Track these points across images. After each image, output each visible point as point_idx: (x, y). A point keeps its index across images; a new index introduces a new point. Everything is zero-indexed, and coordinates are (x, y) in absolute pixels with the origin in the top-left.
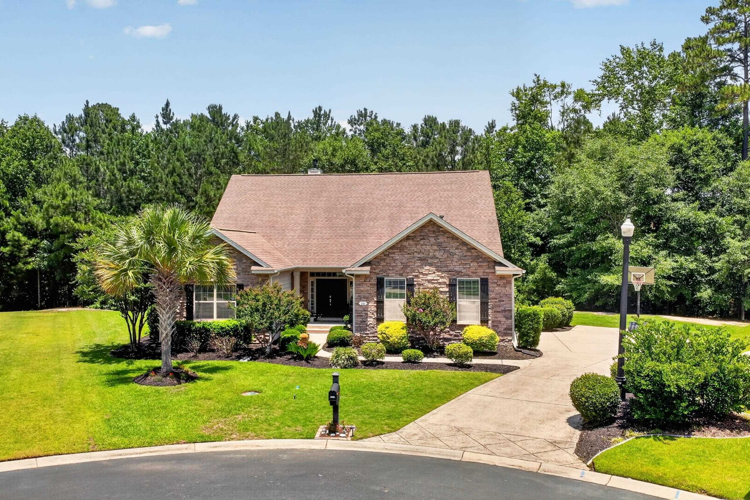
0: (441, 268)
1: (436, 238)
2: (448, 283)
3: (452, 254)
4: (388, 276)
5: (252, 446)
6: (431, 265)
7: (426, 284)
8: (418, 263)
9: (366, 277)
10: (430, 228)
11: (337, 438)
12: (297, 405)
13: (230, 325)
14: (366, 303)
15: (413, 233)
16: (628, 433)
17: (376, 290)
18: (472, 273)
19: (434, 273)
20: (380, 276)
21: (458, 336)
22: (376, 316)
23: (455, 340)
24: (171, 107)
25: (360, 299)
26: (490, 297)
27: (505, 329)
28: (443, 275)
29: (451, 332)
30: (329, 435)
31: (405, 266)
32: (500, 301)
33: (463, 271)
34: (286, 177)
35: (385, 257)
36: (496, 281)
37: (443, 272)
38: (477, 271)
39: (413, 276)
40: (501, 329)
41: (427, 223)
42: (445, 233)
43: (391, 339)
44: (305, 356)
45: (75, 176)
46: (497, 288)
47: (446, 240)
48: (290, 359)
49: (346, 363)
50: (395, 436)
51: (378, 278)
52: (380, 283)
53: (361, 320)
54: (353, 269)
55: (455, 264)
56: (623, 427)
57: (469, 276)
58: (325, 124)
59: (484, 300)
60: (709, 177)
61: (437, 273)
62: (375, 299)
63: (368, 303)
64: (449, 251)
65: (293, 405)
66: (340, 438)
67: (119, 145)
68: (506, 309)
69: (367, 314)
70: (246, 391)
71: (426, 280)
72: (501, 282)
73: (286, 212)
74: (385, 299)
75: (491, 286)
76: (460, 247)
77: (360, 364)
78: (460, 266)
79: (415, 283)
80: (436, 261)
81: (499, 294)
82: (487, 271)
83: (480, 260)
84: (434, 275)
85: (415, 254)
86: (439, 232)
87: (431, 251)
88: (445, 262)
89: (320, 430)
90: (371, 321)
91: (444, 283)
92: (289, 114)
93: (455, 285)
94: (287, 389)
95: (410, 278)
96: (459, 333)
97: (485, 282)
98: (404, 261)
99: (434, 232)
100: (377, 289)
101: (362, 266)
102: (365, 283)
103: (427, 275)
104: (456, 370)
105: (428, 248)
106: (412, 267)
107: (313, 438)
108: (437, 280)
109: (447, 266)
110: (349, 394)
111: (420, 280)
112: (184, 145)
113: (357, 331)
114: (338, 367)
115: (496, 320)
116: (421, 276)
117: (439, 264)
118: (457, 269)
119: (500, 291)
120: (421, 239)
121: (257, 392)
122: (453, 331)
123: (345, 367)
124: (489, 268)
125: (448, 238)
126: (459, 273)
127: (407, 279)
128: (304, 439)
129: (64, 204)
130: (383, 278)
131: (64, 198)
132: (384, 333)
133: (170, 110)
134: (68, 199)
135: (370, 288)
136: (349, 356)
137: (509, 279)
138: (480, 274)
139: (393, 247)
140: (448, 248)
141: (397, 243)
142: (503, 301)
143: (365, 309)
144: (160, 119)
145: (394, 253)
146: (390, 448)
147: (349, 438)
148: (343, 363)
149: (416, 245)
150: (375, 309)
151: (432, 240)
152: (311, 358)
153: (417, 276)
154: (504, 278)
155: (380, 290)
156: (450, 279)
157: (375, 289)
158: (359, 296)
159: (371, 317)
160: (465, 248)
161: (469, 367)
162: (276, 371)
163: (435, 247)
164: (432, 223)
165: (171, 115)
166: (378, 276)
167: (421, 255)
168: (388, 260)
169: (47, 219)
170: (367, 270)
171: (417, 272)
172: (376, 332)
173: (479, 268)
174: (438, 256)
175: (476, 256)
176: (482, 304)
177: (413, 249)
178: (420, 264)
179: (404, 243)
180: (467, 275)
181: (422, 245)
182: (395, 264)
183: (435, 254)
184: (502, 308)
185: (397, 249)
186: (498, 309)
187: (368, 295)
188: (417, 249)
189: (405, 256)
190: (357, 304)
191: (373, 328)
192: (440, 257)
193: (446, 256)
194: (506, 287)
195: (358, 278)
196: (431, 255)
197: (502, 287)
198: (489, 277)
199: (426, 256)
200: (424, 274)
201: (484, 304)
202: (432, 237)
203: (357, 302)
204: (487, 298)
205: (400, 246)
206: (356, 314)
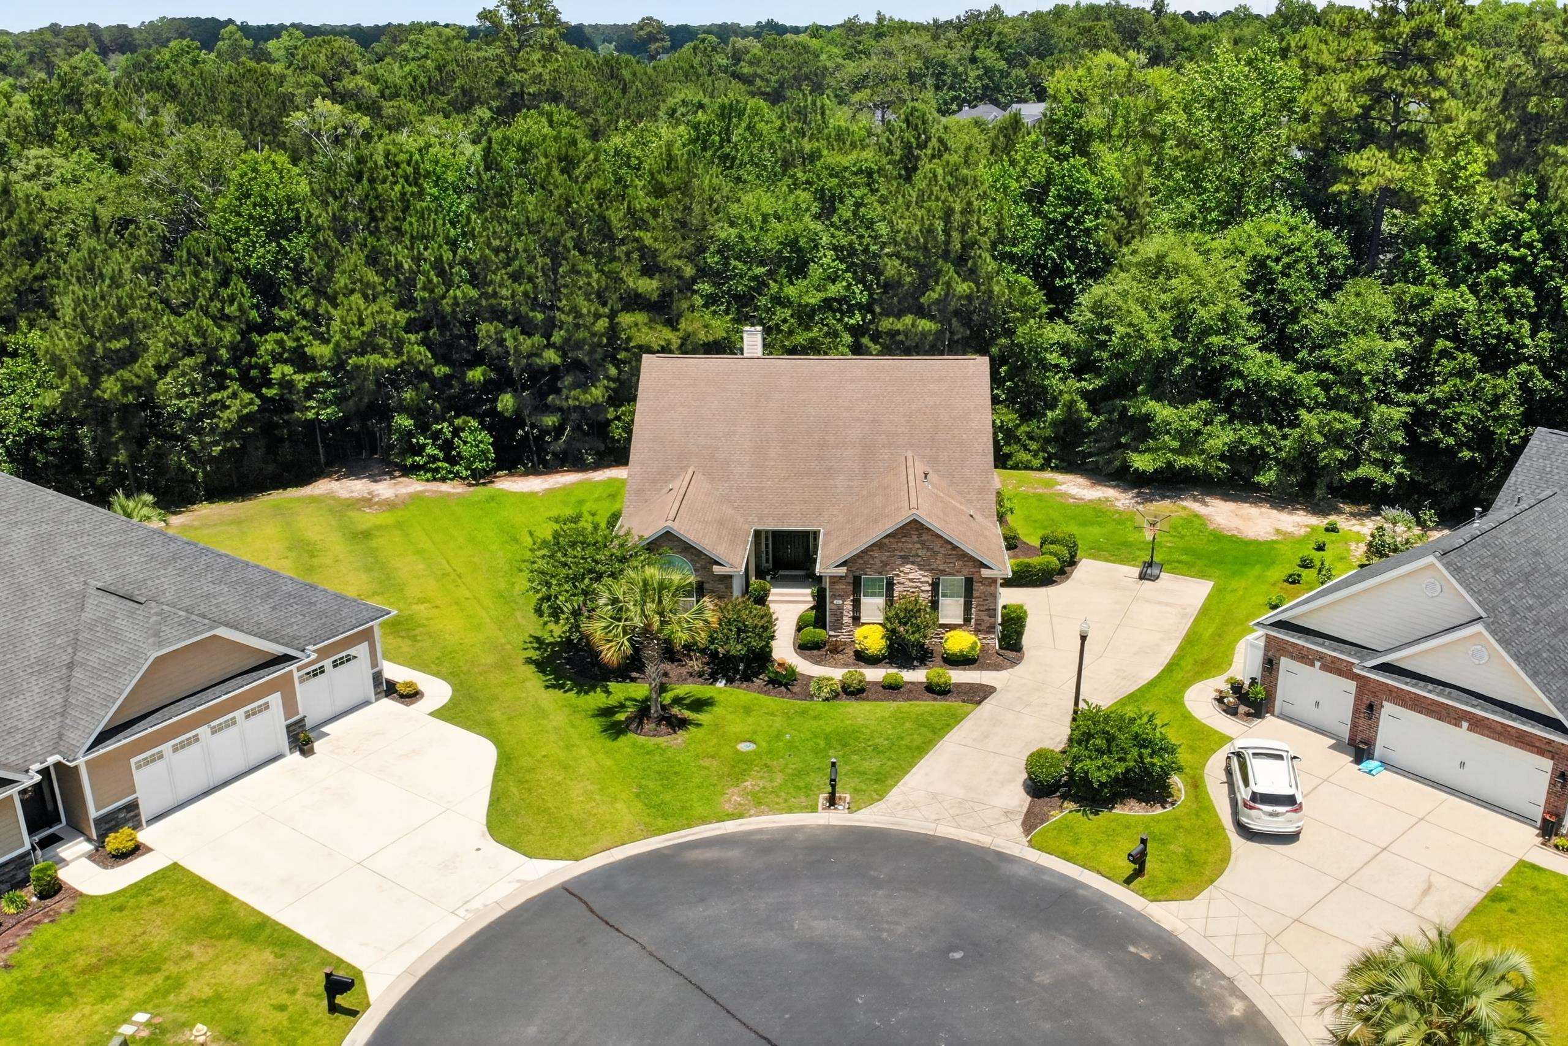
0: (924, 567)
1: (919, 537)
2: (930, 582)
3: (936, 553)
4: (866, 575)
6: (913, 563)
7: (908, 583)
8: (899, 561)
9: (842, 577)
10: (913, 526)
11: (837, 811)
12: (795, 766)
14: (841, 602)
15: (895, 532)
16: (1065, 804)
17: (852, 590)
18: (956, 572)
19: (916, 572)
20: (856, 576)
21: (939, 634)
22: (852, 615)
23: (936, 639)
25: (834, 597)
26: (974, 596)
27: (988, 627)
28: (925, 575)
29: (932, 631)
30: (830, 806)
31: (885, 564)
32: (985, 599)
33: (946, 570)
35: (862, 555)
36: (981, 580)
37: (926, 571)
38: (962, 571)
39: (893, 574)
40: (983, 627)
42: (928, 532)
43: (870, 651)
44: (784, 682)
46: (982, 587)
47: (929, 539)
48: (768, 683)
49: (828, 696)
51: (854, 578)
52: (856, 583)
53: (836, 618)
54: (828, 571)
55: (938, 562)
56: (1064, 797)
57: (953, 575)
59: (968, 600)
60: (1297, 310)
61: (919, 573)
62: (852, 598)
63: (843, 602)
64: (931, 550)
65: (791, 766)
66: (839, 812)
68: (991, 608)
69: (841, 612)
70: (740, 742)
71: (907, 579)
72: (987, 582)
74: (862, 597)
75: (976, 586)
76: (943, 546)
77: (841, 690)
78: (944, 566)
79: (895, 582)
80: (919, 560)
81: (985, 592)
82: (973, 570)
83: (965, 560)
84: (915, 574)
85: (897, 552)
86: (922, 531)
87: (914, 549)
88: (928, 561)
89: (821, 801)
90: (847, 620)
91: (927, 582)
93: (938, 584)
94: (778, 737)
95: (890, 577)
96: (941, 631)
97: (969, 582)
98: (884, 559)
99: (917, 531)
100: (854, 588)
101: (837, 566)
102: (840, 581)
103: (908, 573)
104: (935, 700)
105: (910, 546)
106: (893, 565)
107: (817, 811)
108: (919, 579)
109: (930, 566)
110: (839, 747)
111: (900, 579)
113: (831, 628)
114: (820, 699)
115: (979, 618)
116: (902, 575)
117: (921, 564)
118: (940, 568)
119: (985, 589)
120: (903, 538)
121: (750, 741)
123: (827, 699)
124: (974, 567)
125: (931, 537)
126: (942, 572)
127: (887, 578)
128: (810, 811)
130: (861, 578)
132: (861, 642)
135: (846, 587)
136: (831, 689)
137: (995, 580)
138: (965, 573)
140: (931, 547)
142: (988, 600)
143: (840, 608)
145: (874, 552)
146: (882, 821)
147: (847, 809)
148: (825, 696)
149: (899, 543)
150: (850, 607)
151: (915, 538)
152: (790, 682)
153: (897, 575)
154: (990, 578)
155: (857, 590)
156: (933, 578)
157: (851, 588)
158: (834, 594)
159: (847, 615)
160: (950, 548)
161: (947, 692)
162: (760, 704)
163: (918, 546)
166: (854, 575)
167: (902, 554)
168: (867, 559)
170: (843, 571)
171: (897, 571)
172: (852, 630)
173: (965, 567)
174: (921, 555)
175: (961, 555)
176: (966, 602)
177: (894, 547)
178: (901, 563)
179: (884, 541)
180: (951, 574)
181: (905, 543)
182: (874, 563)
183: (917, 553)
184: (986, 607)
185: (876, 547)
186: (982, 608)
187: (843, 593)
188: (899, 547)
189: (885, 554)
190: (831, 603)
191: (849, 626)
192: (923, 556)
193: (930, 554)
194: (990, 586)
195: (833, 578)
196: (913, 553)
197: (987, 586)
198: (974, 576)
199: (907, 554)
200: (905, 573)
201: (968, 603)
202: (914, 536)
203: (831, 601)
204: (971, 597)
205: (879, 544)
206: (830, 613)
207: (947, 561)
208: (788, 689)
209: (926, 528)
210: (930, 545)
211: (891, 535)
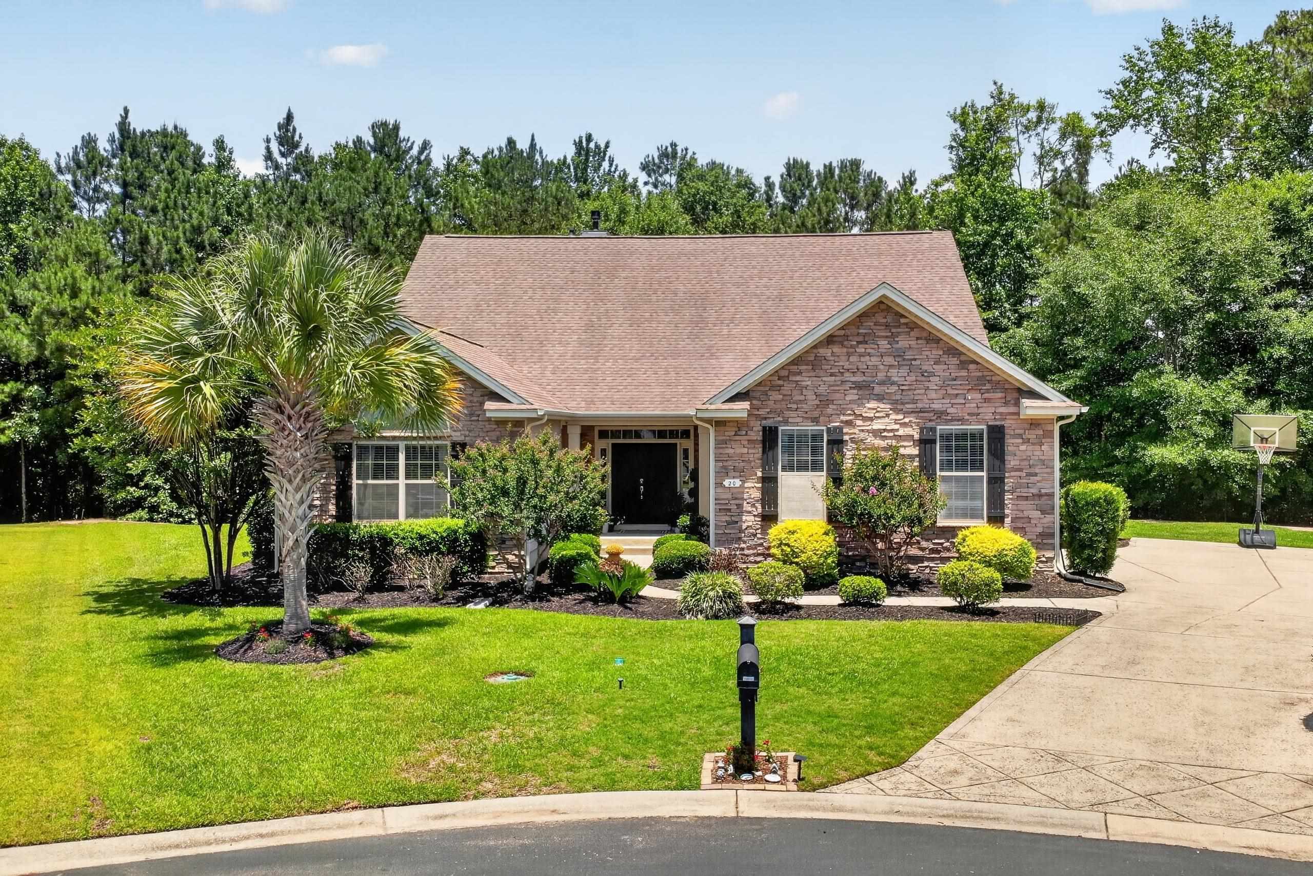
0: (903, 404)
1: (892, 338)
2: (917, 437)
3: (927, 375)
4: (786, 422)
5: (541, 812)
6: (880, 398)
7: (870, 439)
8: (852, 395)
9: (739, 425)
10: (880, 317)
11: (761, 786)
12: (633, 703)
13: (439, 530)
14: (738, 483)
15: (842, 328)
17: (760, 455)
18: (969, 414)
19: (888, 415)
20: (768, 423)
21: (938, 552)
22: (760, 510)
23: (933, 559)
24: (296, 122)
25: (723, 472)
26: (1008, 466)
27: (1041, 535)
28: (907, 420)
29: (924, 544)
30: (736, 776)
31: (824, 402)
32: (1029, 475)
33: (949, 411)
34: (540, 241)
35: (781, 382)
36: (1021, 432)
37: (906, 413)
38: (981, 410)
39: (842, 422)
41: (873, 306)
42: (912, 329)
43: (803, 557)
44: (618, 594)
45: (97, 253)
46: (1023, 448)
47: (913, 343)
48: (582, 602)
49: (717, 606)
50: (902, 776)
51: (764, 428)
52: (769, 439)
53: (728, 518)
54: (713, 407)
55: (933, 395)
57: (962, 420)
58: (597, 169)
59: (997, 474)
61: (893, 417)
62: (759, 474)
63: (743, 482)
64: (919, 367)
65: (622, 703)
66: (768, 787)
67: (188, 192)
68: (1043, 491)
69: (739, 506)
70: (495, 674)
71: (868, 431)
72: (1032, 435)
73: (544, 307)
74: (780, 473)
75: (1012, 444)
76: (945, 358)
77: (747, 609)
78: (944, 401)
79: (846, 438)
80: (894, 389)
81: (1028, 459)
82: (1003, 410)
83: (988, 386)
84: (886, 420)
85: (847, 374)
86: (899, 327)
87: (882, 367)
88: (910, 393)
89: (708, 766)
90: (750, 521)
91: (910, 437)
92: (533, 139)
93: (933, 442)
94: (593, 665)
95: (835, 428)
96: (942, 544)
97: (997, 434)
98: (822, 389)
99: (887, 326)
100: (764, 452)
101: (732, 399)
102: (737, 438)
103: (871, 419)
104: (968, 620)
105: (874, 361)
106: (840, 402)
107: (697, 786)
108: (892, 430)
109: (914, 402)
111: (856, 431)
112: (320, 193)
113: (719, 543)
114: (700, 617)
115: (1021, 515)
116: (859, 422)
117: (898, 397)
118: (936, 406)
119: (1029, 453)
120: (859, 343)
121: (522, 675)
122: (927, 540)
123: (716, 617)
124: (1006, 403)
125: (918, 339)
126: (941, 415)
127: (829, 430)
128: (675, 789)
129: (75, 308)
130: (776, 428)
131: (75, 294)
132: (788, 545)
133: (294, 129)
134: (84, 297)
135: (748, 450)
136: (724, 592)
137: (1049, 428)
138: (988, 417)
139: (797, 361)
140: (918, 362)
141: (807, 352)
142: (1036, 475)
143: (737, 496)
144: (275, 147)
145: (800, 373)
146: (908, 809)
147: (792, 786)
148: (711, 607)
149: (849, 355)
150: (757, 494)
151: (884, 343)
152: (631, 597)
153: (849, 423)
154: (1039, 424)
155: (770, 455)
156: (922, 429)
157: (758, 452)
158: (724, 467)
159: (749, 512)
160: (955, 361)
161: (992, 613)
162: (557, 626)
163: (889, 360)
164: (882, 306)
165: (297, 138)
166: (764, 422)
167: (859, 378)
168: (787, 388)
169: (38, 336)
170: (741, 409)
171: (850, 415)
172: (761, 545)
173: (985, 405)
174: (896, 379)
175: (979, 378)
176: (992, 481)
177: (841, 364)
178: (857, 397)
179: (822, 351)
180: (958, 420)
181: (861, 355)
182: (802, 398)
183: (889, 374)
184: (1034, 491)
185: (807, 365)
186: (1024, 492)
187: (742, 464)
188: (851, 363)
189: (824, 379)
190: (719, 484)
191: (755, 535)
192: (901, 381)
193: (914, 378)
194: (1041, 444)
195: (722, 428)
196: (881, 376)
197: (1033, 444)
198: (1007, 423)
199: (870, 379)
200: (865, 419)
201: (996, 481)
202: (883, 337)
203: (718, 481)
204: (1002, 469)
205: (812, 358)
206: (718, 507)
207: (950, 391)
208: (626, 608)
209: (906, 324)
210: (915, 360)
211: (835, 339)
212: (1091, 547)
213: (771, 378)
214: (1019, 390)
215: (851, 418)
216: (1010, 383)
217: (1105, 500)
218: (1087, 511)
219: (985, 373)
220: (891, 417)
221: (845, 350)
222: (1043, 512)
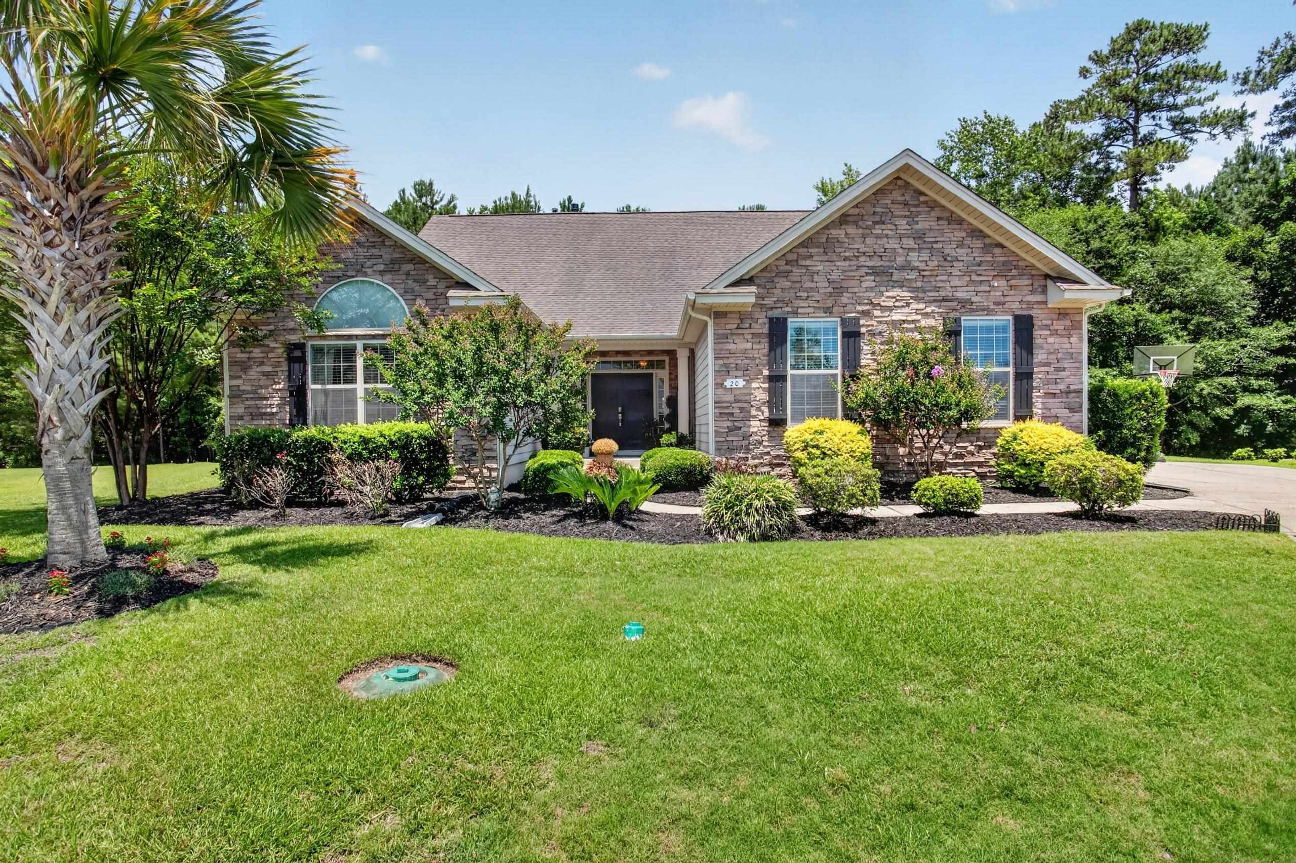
0: (925, 292)
1: (912, 218)
2: (941, 328)
3: (950, 260)
4: (796, 314)
6: (900, 285)
7: (889, 332)
8: (869, 282)
9: (743, 317)
10: (897, 195)
14: (741, 383)
15: (856, 206)
17: (766, 351)
18: (994, 303)
19: (908, 305)
20: (776, 313)
21: (962, 456)
22: (767, 414)
23: (955, 465)
25: (724, 371)
26: (1036, 360)
28: (929, 310)
31: (838, 290)
32: (1058, 370)
33: (973, 299)
35: (788, 268)
36: (1049, 322)
37: (929, 302)
38: (1007, 299)
39: (858, 312)
41: (890, 183)
42: (932, 208)
44: (612, 507)
46: (1051, 340)
47: (934, 223)
48: (566, 517)
51: (770, 319)
52: (777, 332)
53: (729, 424)
54: (715, 291)
55: (956, 282)
57: (987, 310)
59: (1024, 369)
61: (914, 306)
62: (766, 372)
63: (748, 382)
64: (941, 251)
68: (1072, 387)
69: (744, 410)
71: (886, 323)
72: (1059, 326)
74: (789, 371)
75: (1038, 335)
76: (968, 241)
77: (801, 524)
78: (968, 289)
79: (863, 330)
80: (913, 275)
81: (1057, 351)
82: (1030, 298)
83: (1014, 272)
84: (906, 310)
85: (862, 259)
86: (917, 206)
87: (900, 251)
88: (932, 279)
90: (757, 426)
91: (932, 328)
93: (959, 333)
95: (850, 319)
96: (965, 447)
97: (1023, 325)
98: (836, 276)
99: (906, 204)
100: (770, 347)
101: (737, 283)
102: (740, 331)
103: (890, 309)
105: (892, 243)
106: (856, 290)
108: (913, 321)
109: (937, 289)
111: (875, 323)
114: (741, 538)
115: (1048, 414)
116: (877, 313)
117: (919, 284)
118: (960, 294)
119: (1056, 346)
120: (875, 223)
121: (438, 662)
123: (765, 537)
124: (1033, 292)
125: (939, 219)
126: (966, 305)
127: (842, 320)
130: (785, 319)
135: (752, 345)
137: (1077, 319)
138: (1016, 305)
139: (807, 242)
140: (940, 245)
141: (817, 233)
142: (1064, 369)
143: (741, 398)
145: (810, 257)
149: (864, 237)
150: (765, 397)
151: (902, 224)
152: (631, 512)
153: (866, 314)
154: (1067, 314)
155: (778, 351)
156: (945, 320)
157: (764, 347)
158: (724, 365)
159: (755, 417)
160: (978, 244)
163: (910, 243)
164: (899, 183)
166: (770, 314)
167: (875, 262)
168: (796, 274)
170: (747, 296)
171: (867, 304)
172: (768, 453)
173: (1012, 292)
174: (916, 264)
175: (1004, 263)
176: (1019, 376)
177: (856, 246)
178: (874, 284)
179: (834, 232)
180: (983, 310)
181: (878, 237)
182: (813, 285)
183: (909, 258)
184: (1062, 387)
185: (818, 247)
186: (1053, 389)
187: (746, 361)
188: (866, 246)
189: (838, 263)
190: (719, 385)
191: (761, 443)
192: (922, 266)
193: (936, 263)
194: (1069, 336)
195: (723, 321)
196: (900, 260)
197: (1062, 336)
198: (1033, 313)
199: (887, 264)
200: (884, 309)
201: (1024, 377)
202: (901, 216)
203: (719, 381)
204: (1030, 363)
205: (824, 240)
206: (717, 411)
207: (974, 278)
208: (625, 526)
209: (925, 203)
210: (937, 242)
211: (850, 219)
212: (1133, 445)
213: (777, 263)
214: (1047, 276)
215: (868, 307)
216: (1038, 269)
217: (1151, 393)
218: (1131, 404)
219: (1011, 258)
220: (912, 306)
221: (860, 231)
222: (1072, 410)
